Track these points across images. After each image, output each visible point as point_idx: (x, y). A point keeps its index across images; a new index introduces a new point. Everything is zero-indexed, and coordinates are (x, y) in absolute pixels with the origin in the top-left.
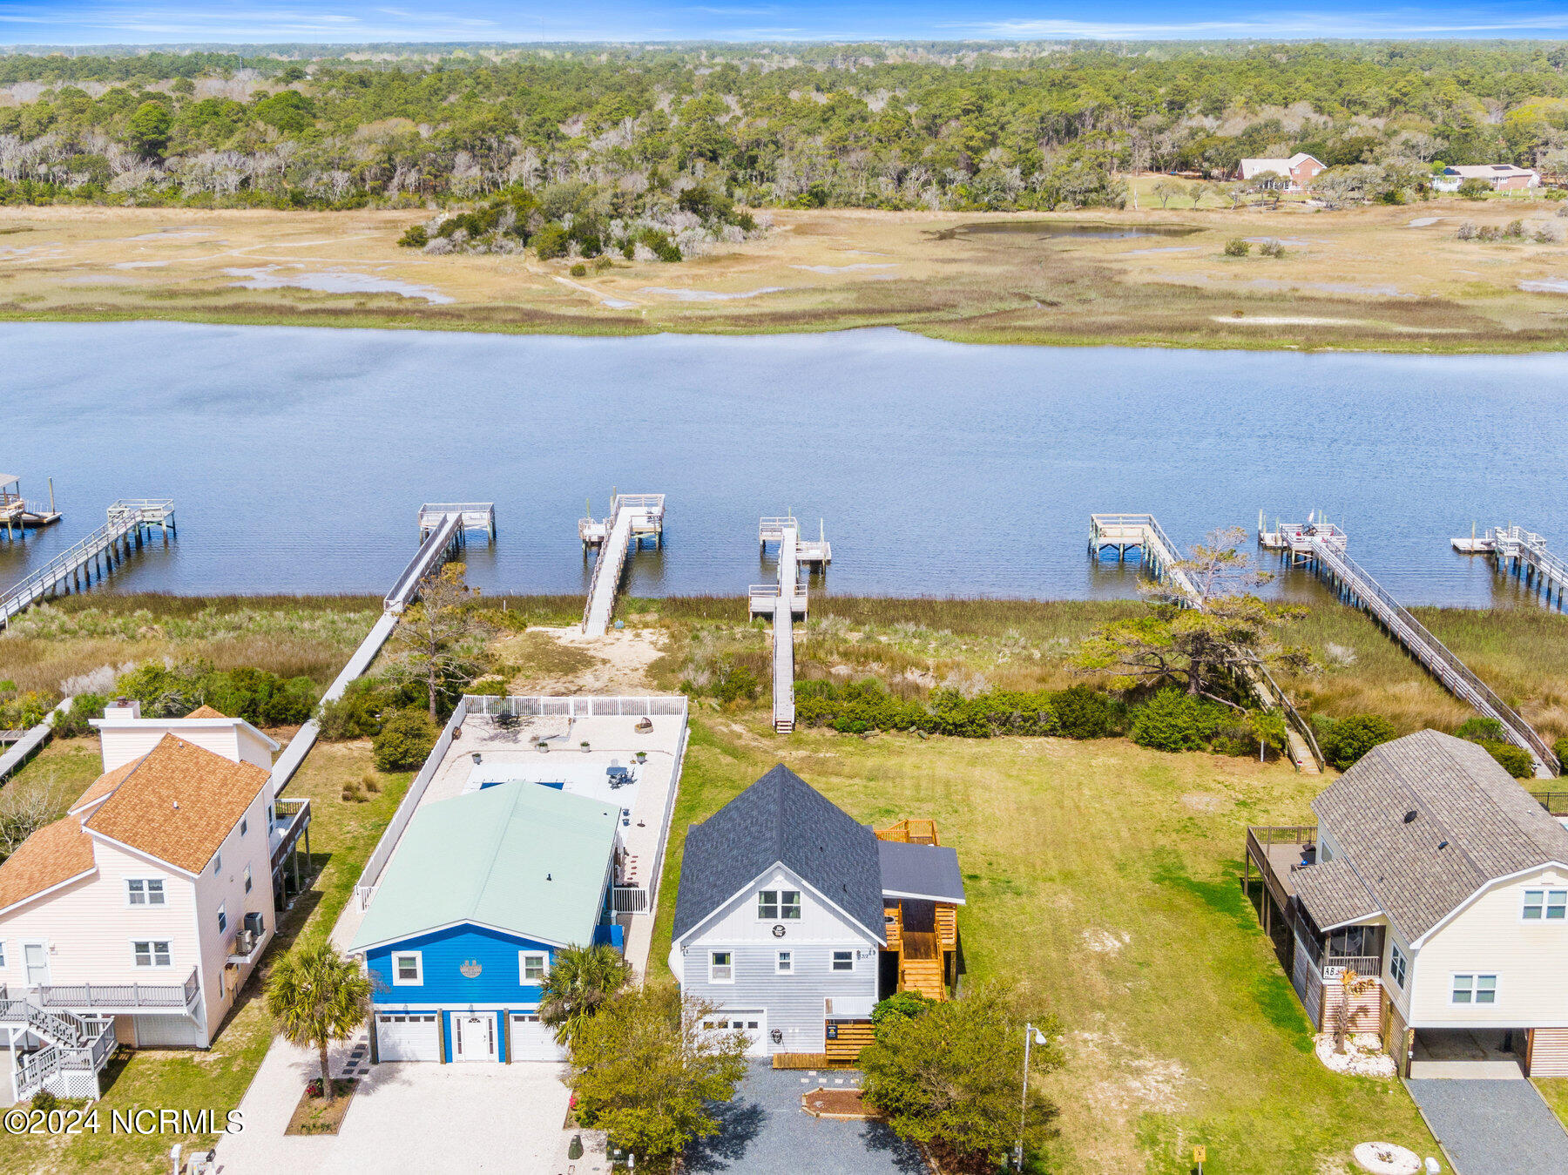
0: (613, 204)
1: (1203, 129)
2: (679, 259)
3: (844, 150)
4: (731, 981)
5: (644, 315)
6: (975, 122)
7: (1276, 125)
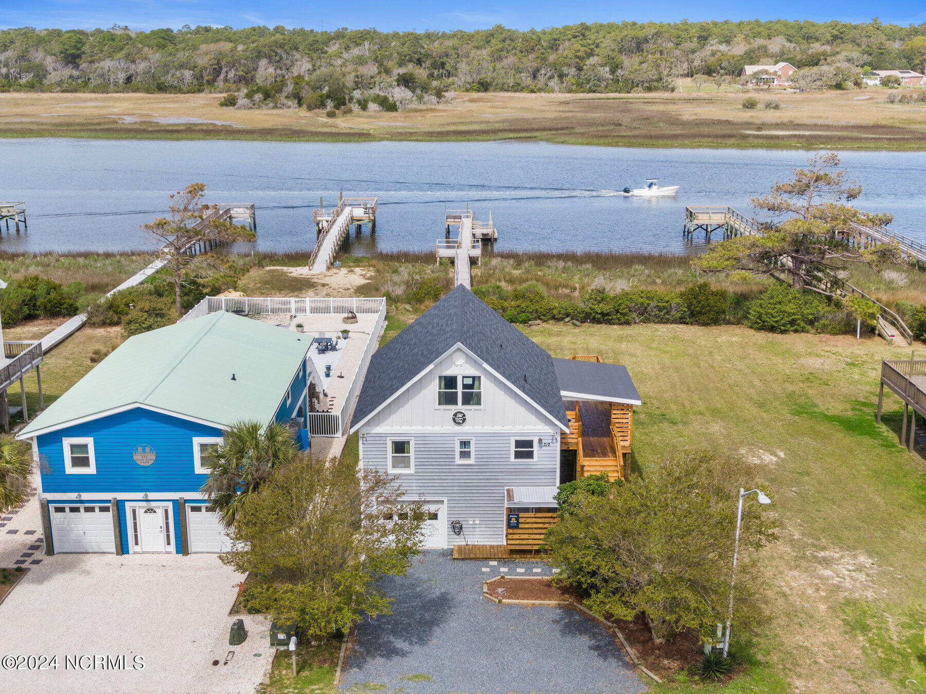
0: (355, 82)
1: (720, 51)
2: (396, 110)
3: (500, 59)
4: (411, 471)
5: (371, 131)
6: (581, 42)
7: (764, 49)
